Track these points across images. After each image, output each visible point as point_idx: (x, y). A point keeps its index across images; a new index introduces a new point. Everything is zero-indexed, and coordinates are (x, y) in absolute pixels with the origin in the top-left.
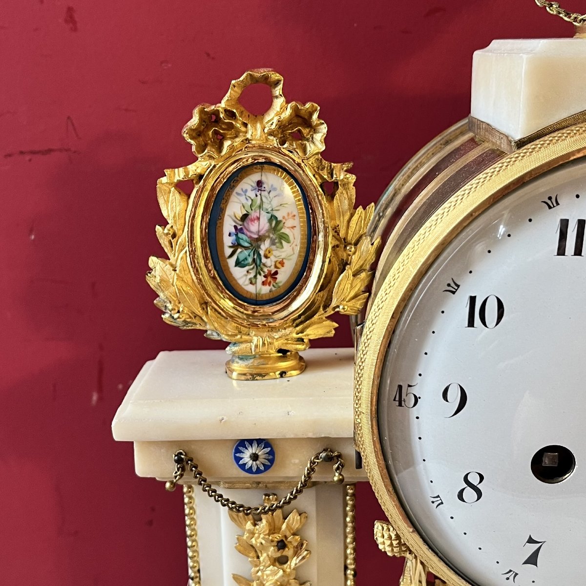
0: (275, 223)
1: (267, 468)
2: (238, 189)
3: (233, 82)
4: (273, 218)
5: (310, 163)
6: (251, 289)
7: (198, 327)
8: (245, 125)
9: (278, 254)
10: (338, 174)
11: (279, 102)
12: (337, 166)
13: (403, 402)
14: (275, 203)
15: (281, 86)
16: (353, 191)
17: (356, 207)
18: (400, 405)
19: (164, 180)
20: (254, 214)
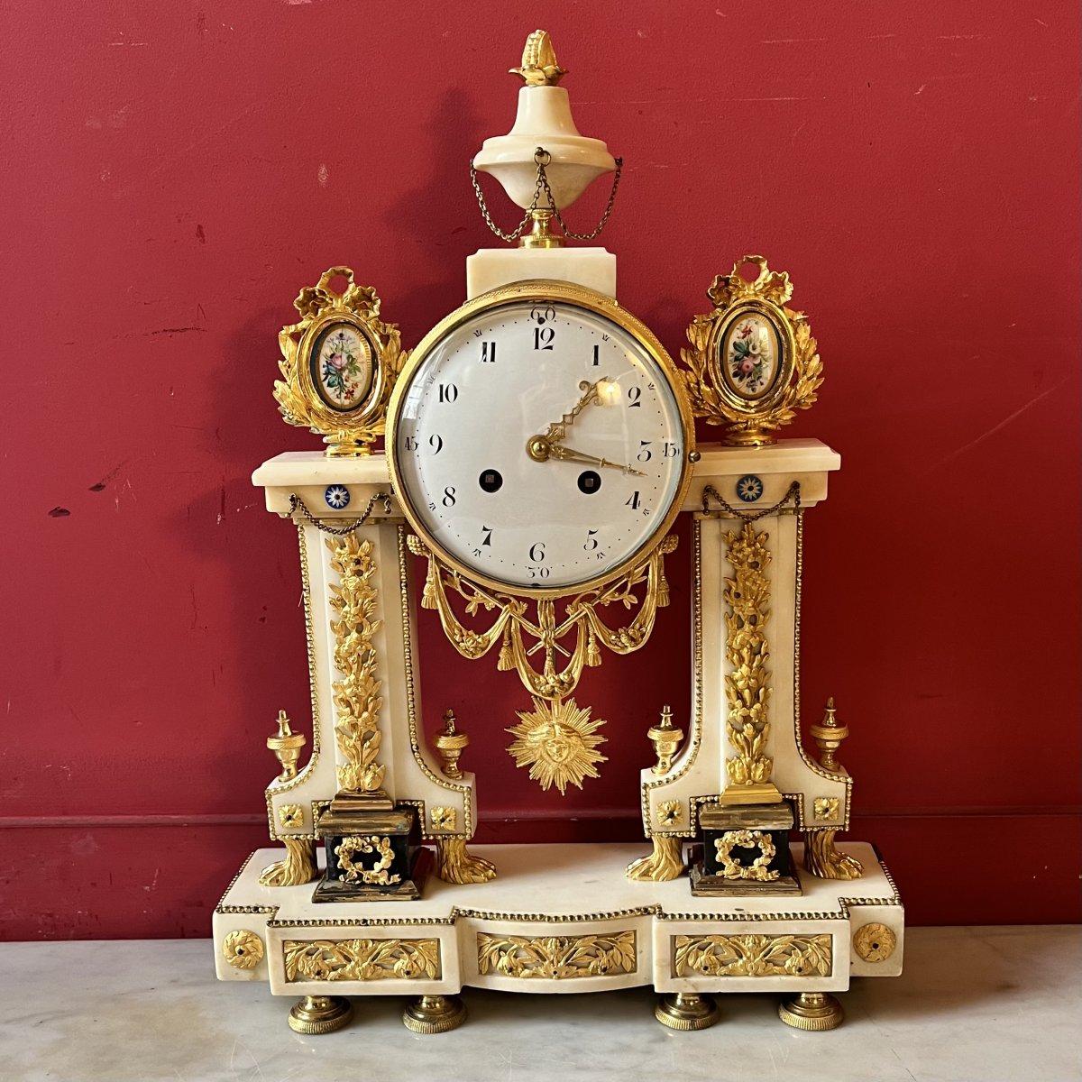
0: (351, 359)
1: (345, 504)
2: (328, 339)
3: (323, 274)
4: (349, 357)
5: (372, 323)
6: (337, 401)
7: (305, 425)
8: (331, 299)
9: (353, 379)
10: (389, 330)
11: (352, 286)
12: (389, 325)
13: (410, 447)
14: (351, 347)
15: (352, 277)
16: (399, 341)
17: (401, 351)
18: (409, 449)
19: (283, 332)
20: (338, 354)
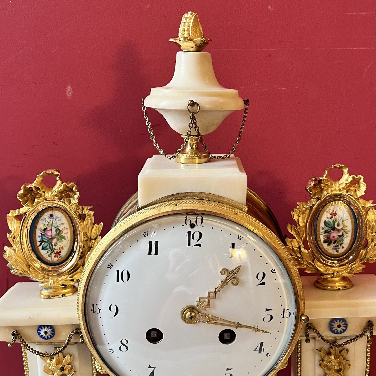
0: (58, 231)
1: (52, 337)
2: (42, 218)
3: (38, 175)
4: (57, 229)
5: (73, 207)
6: (49, 259)
7: (26, 276)
8: (44, 192)
9: (60, 244)
10: (85, 211)
11: (59, 182)
12: (85, 208)
13: (95, 311)
14: (58, 223)
15: (59, 176)
16: (93, 217)
17: (94, 224)
18: (94, 312)
19: (9, 215)
20: (49, 228)
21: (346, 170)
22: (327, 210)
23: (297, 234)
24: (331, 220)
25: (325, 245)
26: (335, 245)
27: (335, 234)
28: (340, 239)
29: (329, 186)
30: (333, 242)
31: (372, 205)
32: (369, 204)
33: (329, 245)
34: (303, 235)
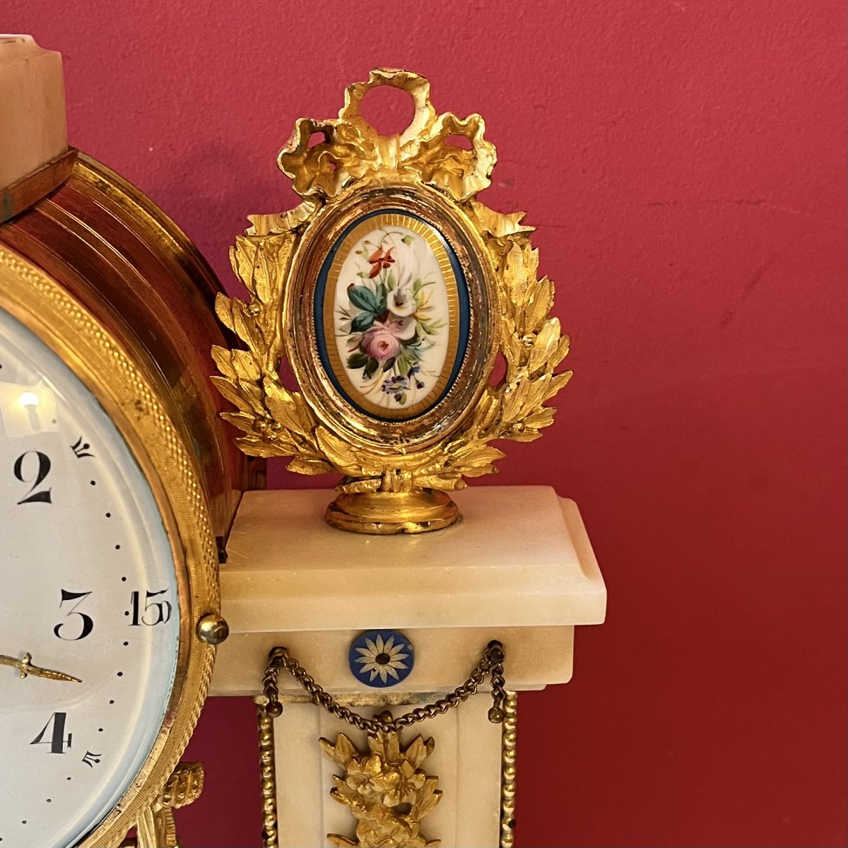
21: (422, 94)
22: (359, 246)
23: (252, 334)
24: (372, 284)
25: (356, 376)
26: (390, 374)
27: (386, 337)
28: (407, 353)
29: (360, 156)
30: (382, 363)
31: (519, 228)
32: (509, 227)
33: (369, 373)
34: (275, 336)
